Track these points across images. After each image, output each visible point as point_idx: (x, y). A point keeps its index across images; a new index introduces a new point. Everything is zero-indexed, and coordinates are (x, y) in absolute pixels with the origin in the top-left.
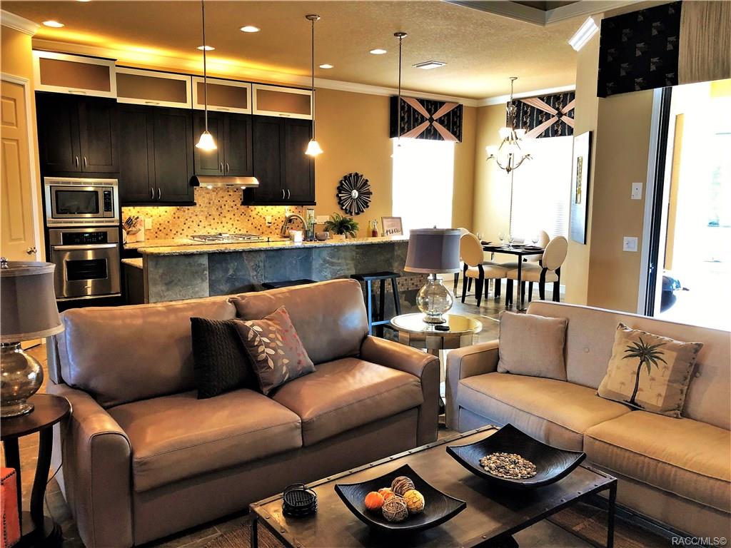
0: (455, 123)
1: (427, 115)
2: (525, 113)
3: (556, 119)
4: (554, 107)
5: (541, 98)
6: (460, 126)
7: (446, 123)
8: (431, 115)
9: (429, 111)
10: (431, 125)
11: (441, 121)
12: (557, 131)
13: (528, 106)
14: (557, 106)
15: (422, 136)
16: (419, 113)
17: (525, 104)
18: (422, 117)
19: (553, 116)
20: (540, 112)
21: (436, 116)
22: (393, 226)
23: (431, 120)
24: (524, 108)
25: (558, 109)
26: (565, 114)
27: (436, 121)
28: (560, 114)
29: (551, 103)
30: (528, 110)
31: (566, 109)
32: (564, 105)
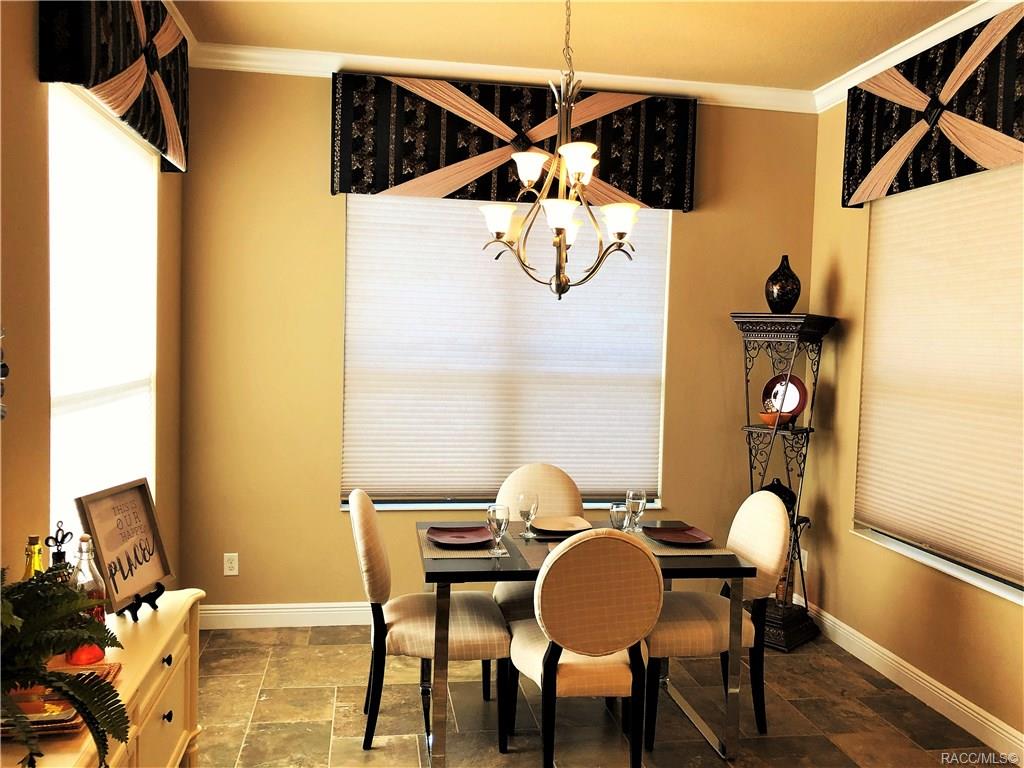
2: (408, 119)
4: (505, 118)
5: (465, 86)
13: (416, 99)
14: (515, 118)
17: (402, 92)
19: (502, 143)
20: (458, 124)
22: (125, 537)
24: (401, 102)
25: (515, 126)
26: (540, 144)
28: (524, 142)
29: (497, 107)
30: (421, 114)
31: (543, 132)
32: (537, 119)
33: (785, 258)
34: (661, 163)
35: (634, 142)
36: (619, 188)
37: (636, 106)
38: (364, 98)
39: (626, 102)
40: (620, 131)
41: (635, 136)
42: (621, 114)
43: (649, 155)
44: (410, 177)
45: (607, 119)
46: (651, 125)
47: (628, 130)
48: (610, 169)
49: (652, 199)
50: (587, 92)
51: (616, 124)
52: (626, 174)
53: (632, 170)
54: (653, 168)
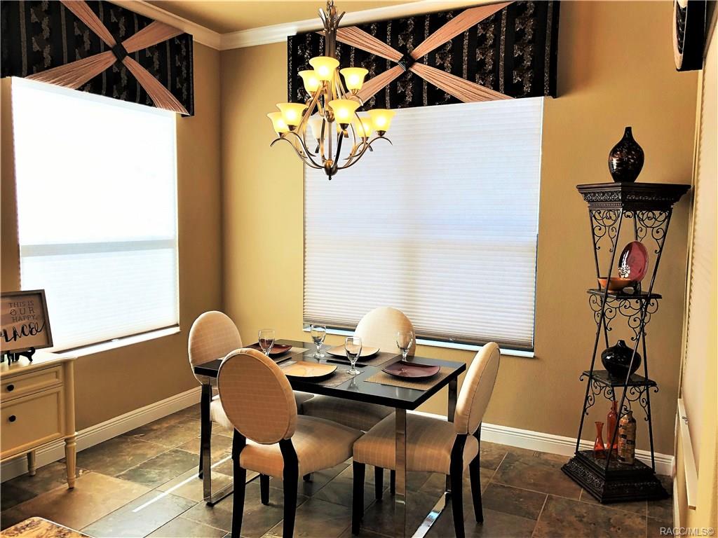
0: (177, 71)
1: (107, 37)
3: (399, 70)
4: (394, 45)
5: (367, 26)
6: (189, 80)
7: (157, 67)
8: (119, 40)
9: (113, 29)
10: (119, 63)
11: (143, 58)
12: (403, 95)
14: (401, 43)
15: (95, 86)
16: (83, 27)
18: (95, 38)
19: (393, 64)
21: (132, 45)
22: (14, 320)
23: (120, 52)
25: (402, 49)
26: (421, 61)
27: (132, 55)
28: (409, 61)
29: (389, 38)
31: (423, 50)
32: (419, 40)
33: (628, 130)
34: (521, 58)
35: (495, 45)
36: (484, 85)
37: (499, 14)
38: (304, 49)
39: (490, 12)
40: (484, 37)
41: (497, 39)
42: (485, 24)
43: (509, 51)
45: (473, 30)
46: (511, 24)
47: (490, 34)
48: (474, 72)
49: (515, 91)
50: (457, 12)
51: (480, 32)
52: (491, 72)
53: (495, 70)
54: (514, 64)
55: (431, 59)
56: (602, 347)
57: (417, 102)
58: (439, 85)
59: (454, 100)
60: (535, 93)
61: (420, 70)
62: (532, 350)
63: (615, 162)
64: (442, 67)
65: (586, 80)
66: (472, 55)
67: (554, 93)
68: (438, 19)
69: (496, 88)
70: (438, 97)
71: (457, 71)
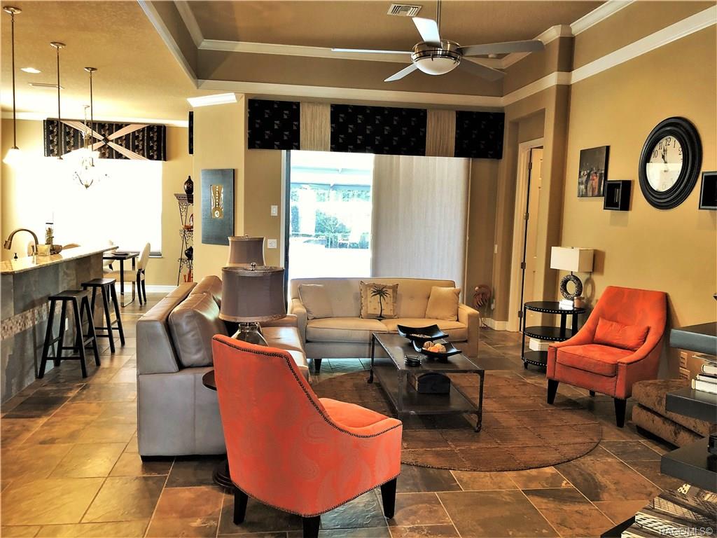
2: (68, 134)
3: (102, 143)
4: (100, 133)
5: (86, 122)
12: (105, 154)
13: (70, 128)
14: (103, 133)
17: (66, 125)
19: (99, 141)
24: (65, 128)
25: (104, 135)
26: (112, 141)
28: (107, 140)
29: (97, 130)
30: (71, 132)
31: (113, 137)
32: (111, 133)
33: (190, 177)
34: (153, 146)
35: (143, 140)
36: (139, 154)
37: (144, 129)
38: (53, 128)
39: (140, 127)
40: (138, 137)
41: (143, 137)
42: (138, 131)
43: (148, 144)
44: (69, 151)
45: (134, 133)
46: (148, 134)
47: (140, 136)
48: (135, 148)
49: (151, 158)
50: (127, 124)
51: (137, 134)
52: (141, 150)
53: (143, 149)
54: (150, 148)
55: (116, 141)
56: (185, 249)
57: (111, 157)
58: (120, 152)
59: (126, 158)
60: (159, 159)
61: (111, 144)
62: (161, 255)
63: (186, 187)
64: (121, 145)
65: (176, 156)
66: (133, 143)
67: (165, 160)
68: (119, 126)
69: (144, 156)
70: (119, 156)
71: (127, 147)
